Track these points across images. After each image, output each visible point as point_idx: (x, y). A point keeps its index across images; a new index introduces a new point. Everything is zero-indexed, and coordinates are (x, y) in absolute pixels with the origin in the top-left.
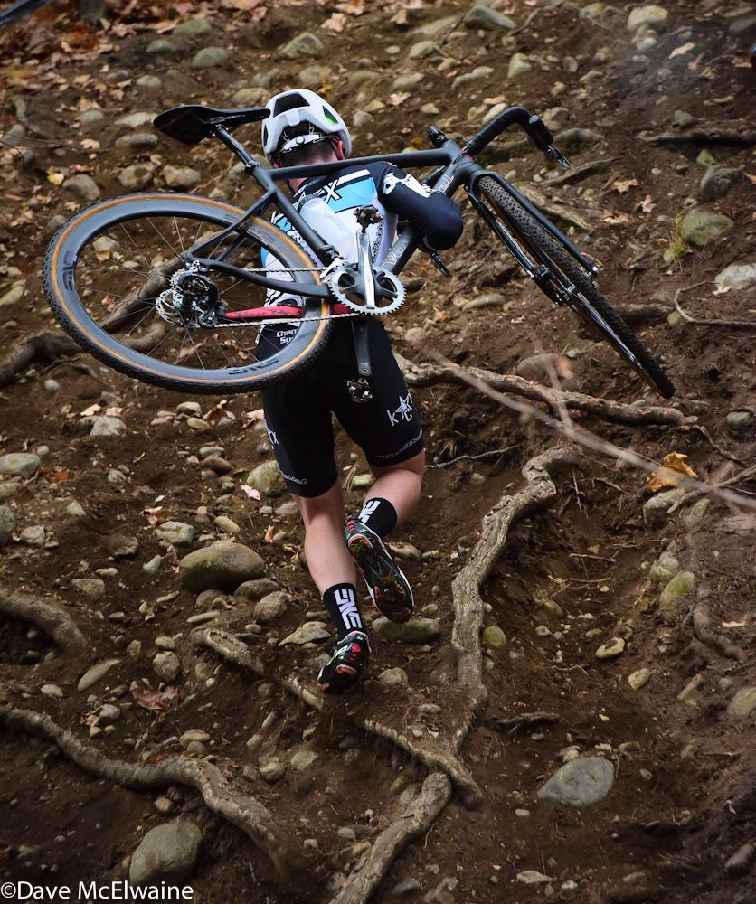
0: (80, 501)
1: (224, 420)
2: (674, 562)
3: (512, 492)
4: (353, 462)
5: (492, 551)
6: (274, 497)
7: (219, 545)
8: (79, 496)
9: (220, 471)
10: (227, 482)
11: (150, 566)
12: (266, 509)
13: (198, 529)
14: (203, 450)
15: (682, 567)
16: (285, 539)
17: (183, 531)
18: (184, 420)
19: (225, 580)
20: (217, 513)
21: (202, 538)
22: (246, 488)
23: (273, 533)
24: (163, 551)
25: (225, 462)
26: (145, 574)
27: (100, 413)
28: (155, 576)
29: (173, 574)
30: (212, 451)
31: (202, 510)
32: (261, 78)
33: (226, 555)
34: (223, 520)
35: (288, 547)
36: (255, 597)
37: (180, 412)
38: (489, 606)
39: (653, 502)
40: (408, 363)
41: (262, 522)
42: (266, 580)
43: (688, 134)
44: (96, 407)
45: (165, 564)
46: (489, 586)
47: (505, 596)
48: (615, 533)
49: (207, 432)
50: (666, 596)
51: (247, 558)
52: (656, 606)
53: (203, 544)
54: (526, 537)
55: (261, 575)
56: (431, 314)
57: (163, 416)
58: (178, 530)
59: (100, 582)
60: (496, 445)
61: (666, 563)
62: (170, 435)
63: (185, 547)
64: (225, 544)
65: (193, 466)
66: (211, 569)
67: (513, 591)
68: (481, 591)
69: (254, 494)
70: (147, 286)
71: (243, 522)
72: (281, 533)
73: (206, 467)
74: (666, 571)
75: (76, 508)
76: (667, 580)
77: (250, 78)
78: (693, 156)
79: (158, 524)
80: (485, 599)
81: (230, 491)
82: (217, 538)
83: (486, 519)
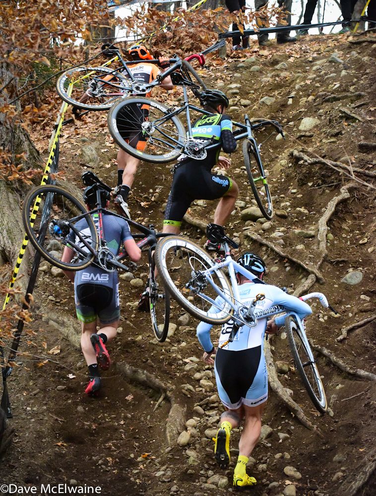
1: (255, 173)
3: (337, 196)
4: (291, 186)
5: (331, 213)
7: (252, 208)
12: (266, 198)
13: (247, 203)
17: (242, 204)
18: (243, 172)
19: (254, 218)
20: (252, 199)
21: (247, 206)
22: (260, 192)
24: (236, 209)
27: (220, 169)
28: (234, 216)
29: (238, 216)
31: (248, 198)
32: (270, 75)
33: (254, 211)
36: (262, 223)
37: (242, 169)
38: (329, 228)
40: (308, 158)
41: (265, 202)
42: (265, 218)
44: (218, 168)
45: (237, 213)
46: (329, 222)
47: (334, 226)
48: (366, 208)
51: (258, 212)
53: (248, 207)
54: (340, 209)
56: (316, 144)
57: (238, 170)
58: (240, 203)
60: (333, 182)
63: (242, 208)
64: (254, 208)
66: (250, 215)
67: (336, 224)
68: (327, 224)
69: (263, 194)
71: (259, 202)
77: (266, 75)
80: (328, 226)
82: (252, 206)
83: (329, 203)
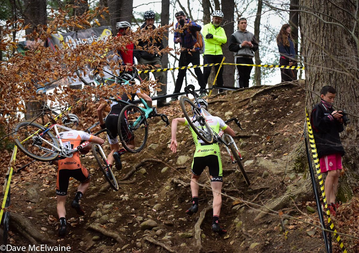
0: (121, 213)
1: (148, 196)
2: (238, 219)
3: (206, 207)
4: (174, 203)
5: (202, 219)
6: (159, 211)
7: (148, 221)
8: (120, 212)
9: (148, 206)
10: (149, 208)
11: (135, 225)
12: (157, 213)
13: (144, 218)
14: (144, 202)
15: (240, 220)
16: (161, 219)
17: (141, 218)
18: (140, 196)
19: (150, 228)
20: (148, 215)
21: (145, 220)
22: (153, 209)
23: (159, 218)
24: (137, 222)
25: (149, 204)
26: (134, 227)
27: (124, 196)
28: (136, 227)
29: (139, 227)
30: (146, 202)
31: (145, 214)
32: (154, 129)
33: (150, 222)
34: (149, 216)
35: (162, 221)
36: (156, 231)
37: (139, 195)
38: (202, 230)
39: (234, 208)
40: (184, 183)
41: (156, 216)
42: (158, 227)
43: (237, 135)
44: (123, 195)
45: (138, 225)
46: (202, 226)
47: (205, 228)
48: (227, 214)
49: (145, 199)
50: (237, 226)
51: (153, 223)
52: (235, 228)
53: (145, 221)
54: (209, 216)
55: (157, 226)
56: (189, 173)
57: (136, 196)
58: (140, 218)
59: (125, 229)
60: (202, 198)
61: (236, 220)
62: (138, 200)
63: (141, 222)
64: (149, 220)
65: (142, 205)
66: (147, 226)
67: (207, 227)
68: (200, 227)
69: (155, 210)
70: (132, 170)
71: (153, 216)
72: (161, 218)
73: (145, 206)
74: (237, 221)
75: (120, 215)
76: (237, 223)
77: (151, 129)
78: (239, 140)
79: (136, 217)
80: (201, 229)
81: (150, 210)
82: (148, 219)
83: (201, 213)
